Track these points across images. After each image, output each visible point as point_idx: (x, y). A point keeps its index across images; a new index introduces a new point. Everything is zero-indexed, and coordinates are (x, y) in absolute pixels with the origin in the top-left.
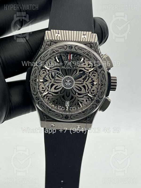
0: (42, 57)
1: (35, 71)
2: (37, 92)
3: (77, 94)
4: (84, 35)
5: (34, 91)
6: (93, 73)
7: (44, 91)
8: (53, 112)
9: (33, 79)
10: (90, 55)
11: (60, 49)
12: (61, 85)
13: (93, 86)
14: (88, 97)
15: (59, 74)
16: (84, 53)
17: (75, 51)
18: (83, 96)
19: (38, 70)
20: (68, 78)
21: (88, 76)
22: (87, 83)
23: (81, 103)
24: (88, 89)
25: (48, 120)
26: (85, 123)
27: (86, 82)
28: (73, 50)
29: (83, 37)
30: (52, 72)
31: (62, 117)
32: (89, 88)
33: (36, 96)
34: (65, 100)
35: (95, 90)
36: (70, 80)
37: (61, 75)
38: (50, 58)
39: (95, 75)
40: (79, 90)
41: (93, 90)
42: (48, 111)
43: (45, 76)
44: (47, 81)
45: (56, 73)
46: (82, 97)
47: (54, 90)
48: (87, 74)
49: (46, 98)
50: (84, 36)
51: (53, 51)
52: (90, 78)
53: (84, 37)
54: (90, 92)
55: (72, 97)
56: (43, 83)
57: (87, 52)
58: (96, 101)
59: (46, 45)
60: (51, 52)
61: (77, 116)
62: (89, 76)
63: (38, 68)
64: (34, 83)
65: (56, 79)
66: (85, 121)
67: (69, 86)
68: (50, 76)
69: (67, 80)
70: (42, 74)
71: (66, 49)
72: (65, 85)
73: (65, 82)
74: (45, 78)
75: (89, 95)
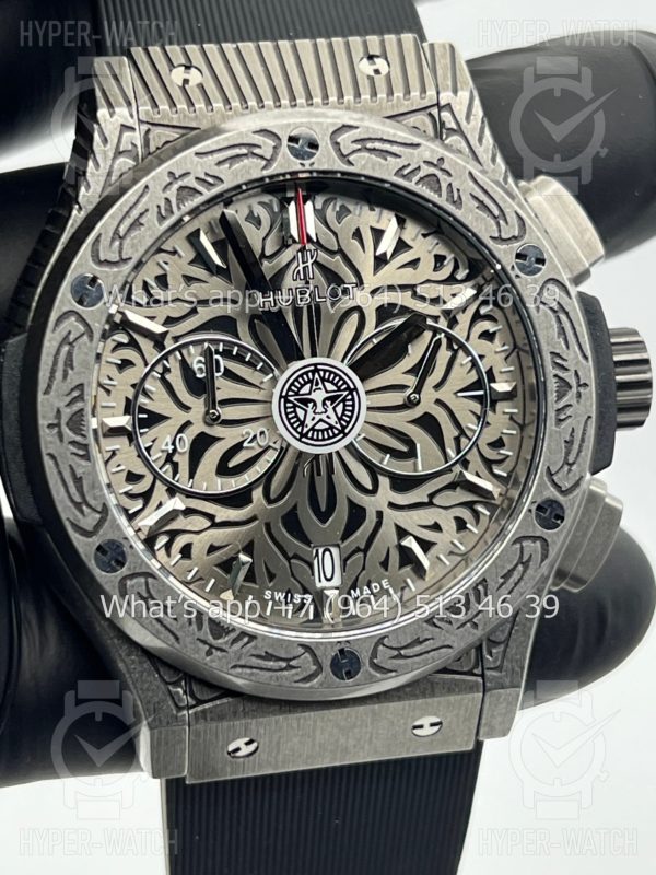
0: (105, 241)
1: (66, 348)
2: (105, 510)
3: (384, 482)
4: (371, 58)
5: (78, 506)
6: (477, 317)
7: (146, 496)
8: (241, 643)
9: (58, 411)
10: (449, 180)
11: (227, 166)
12: (262, 433)
13: (490, 413)
14: (470, 497)
15: (240, 359)
16: (406, 172)
17: (340, 166)
18: (432, 496)
19: (85, 338)
20: (316, 370)
21: (444, 342)
22: (446, 394)
23: (426, 546)
24: (457, 440)
25: (204, 711)
26: (472, 688)
27: (437, 387)
28: (325, 160)
29: (372, 74)
30: (186, 345)
31: (314, 668)
32: (463, 433)
33: (96, 541)
34: (308, 542)
35: (505, 439)
36: (330, 387)
37: (251, 364)
38: (160, 250)
39: (494, 333)
40: (396, 454)
41: (495, 438)
42: (204, 642)
43: (139, 388)
44: (154, 419)
45: (217, 352)
46: (426, 500)
47: (219, 481)
48: (436, 331)
49: (168, 546)
50: (375, 67)
51: (180, 183)
52: (463, 359)
53: (377, 72)
54: (473, 457)
55: (357, 514)
56: (131, 437)
57: (424, 167)
58: (539, 508)
59: (118, 153)
60: (166, 195)
61: (418, 642)
62: (450, 347)
63: (82, 328)
64: (73, 443)
65: (220, 396)
66: (470, 673)
67: (331, 427)
68: (175, 378)
69: (306, 389)
70: (114, 371)
71: (269, 162)
72: (302, 424)
73: (295, 406)
74: (142, 400)
75: (470, 477)
